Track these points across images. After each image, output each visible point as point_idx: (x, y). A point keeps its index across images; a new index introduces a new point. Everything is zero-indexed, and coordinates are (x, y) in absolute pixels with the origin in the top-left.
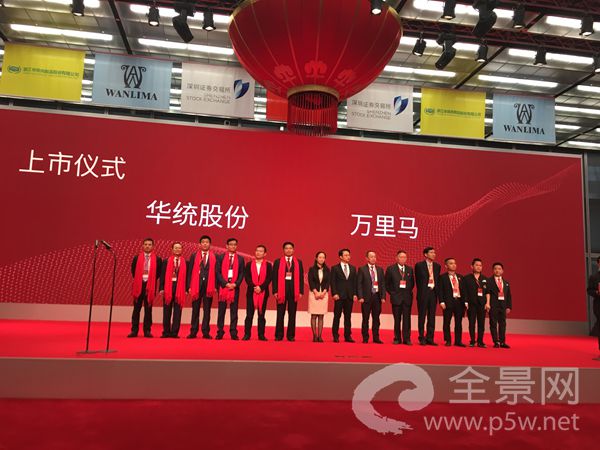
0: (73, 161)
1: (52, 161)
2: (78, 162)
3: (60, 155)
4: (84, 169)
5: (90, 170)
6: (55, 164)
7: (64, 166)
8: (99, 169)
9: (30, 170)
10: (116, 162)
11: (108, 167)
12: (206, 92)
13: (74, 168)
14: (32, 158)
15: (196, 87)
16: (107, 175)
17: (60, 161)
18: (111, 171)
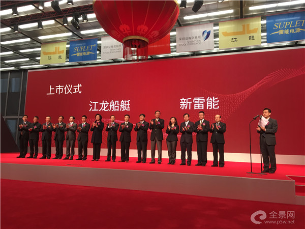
0: (64, 88)
3: (60, 86)
4: (67, 91)
5: (69, 91)
6: (58, 90)
7: (61, 90)
8: (73, 91)
9: (50, 94)
10: (78, 86)
11: (75, 89)
12: (111, 49)
13: (64, 90)
14: (51, 89)
15: (107, 47)
16: (75, 92)
18: (77, 90)
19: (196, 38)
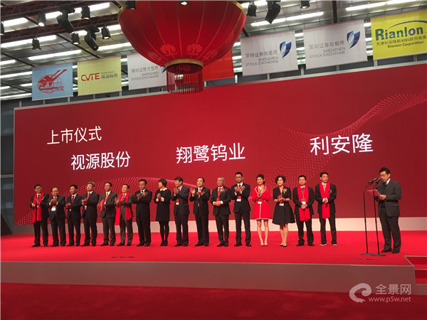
0: (73, 133)
1: (63, 135)
2: (76, 133)
3: (67, 131)
4: (79, 137)
5: (83, 138)
6: (65, 136)
7: (69, 136)
8: (88, 136)
9: (53, 143)
10: (96, 130)
11: (92, 134)
12: (144, 72)
13: (74, 137)
14: (53, 135)
15: (137, 70)
16: (92, 139)
17: (67, 134)
18: (94, 136)
19: (271, 53)
